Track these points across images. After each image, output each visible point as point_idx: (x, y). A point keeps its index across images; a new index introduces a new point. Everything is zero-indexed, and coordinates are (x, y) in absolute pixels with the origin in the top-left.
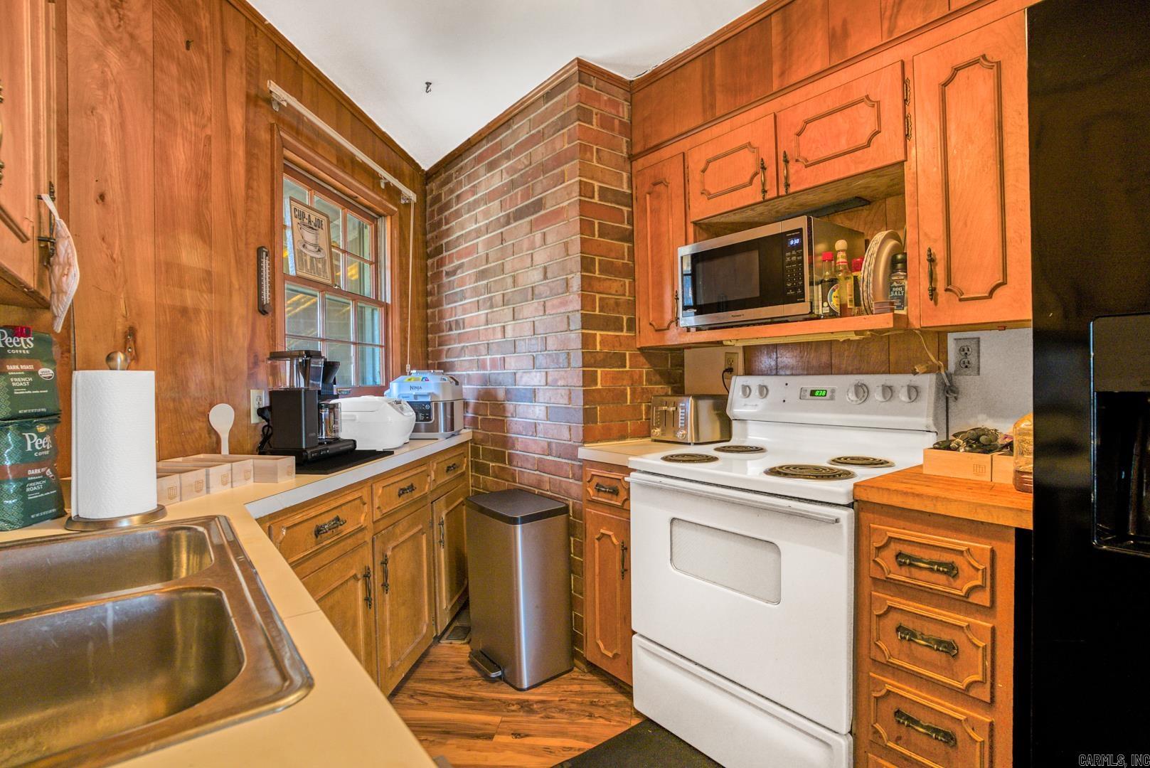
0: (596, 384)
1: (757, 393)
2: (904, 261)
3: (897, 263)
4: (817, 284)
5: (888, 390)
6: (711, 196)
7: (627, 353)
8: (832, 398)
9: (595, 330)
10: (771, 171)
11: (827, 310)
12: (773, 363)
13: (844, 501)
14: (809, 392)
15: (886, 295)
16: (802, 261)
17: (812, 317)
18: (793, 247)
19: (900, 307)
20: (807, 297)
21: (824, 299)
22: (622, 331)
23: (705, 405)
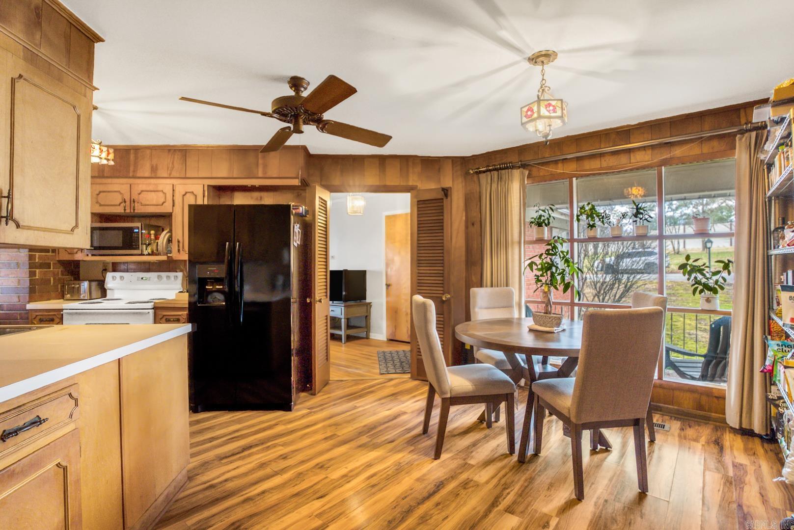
0: (36, 276)
1: (119, 279)
2: (171, 240)
3: (170, 241)
4: (144, 244)
5: (168, 277)
6: (101, 205)
7: (52, 262)
8: (149, 280)
9: (35, 252)
10: (128, 203)
11: (147, 253)
12: (126, 268)
13: (151, 307)
14: (140, 278)
15: (166, 250)
16: (139, 237)
17: (142, 255)
18: (136, 232)
19: (170, 254)
20: (140, 249)
21: (146, 249)
22: (49, 252)
23: (94, 284)
